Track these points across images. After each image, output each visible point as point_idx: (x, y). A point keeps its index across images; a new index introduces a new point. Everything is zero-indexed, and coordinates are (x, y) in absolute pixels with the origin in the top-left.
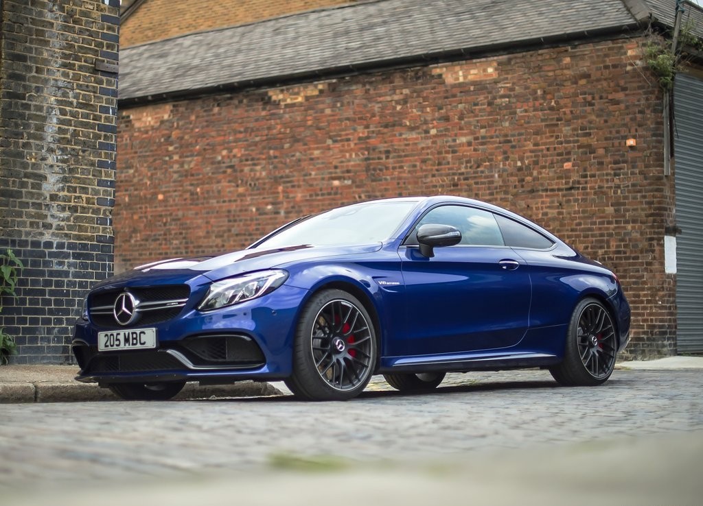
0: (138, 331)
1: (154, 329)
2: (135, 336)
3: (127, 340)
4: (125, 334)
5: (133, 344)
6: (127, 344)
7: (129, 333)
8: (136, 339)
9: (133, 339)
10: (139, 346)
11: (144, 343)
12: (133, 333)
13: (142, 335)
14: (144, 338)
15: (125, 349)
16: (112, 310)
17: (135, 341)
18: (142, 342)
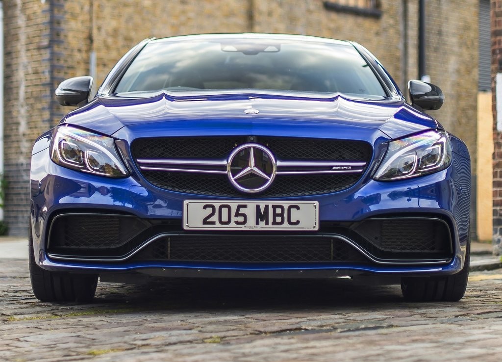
0: (286, 204)
1: (317, 203)
2: (279, 211)
3: (261, 216)
4: (258, 207)
5: (274, 223)
6: (262, 224)
7: (267, 207)
8: (282, 215)
9: (275, 215)
10: (286, 226)
11: (298, 222)
12: (274, 207)
13: (293, 210)
14: (295, 215)
15: (258, 228)
16: (223, 168)
17: (279, 219)
18: (293, 220)
